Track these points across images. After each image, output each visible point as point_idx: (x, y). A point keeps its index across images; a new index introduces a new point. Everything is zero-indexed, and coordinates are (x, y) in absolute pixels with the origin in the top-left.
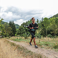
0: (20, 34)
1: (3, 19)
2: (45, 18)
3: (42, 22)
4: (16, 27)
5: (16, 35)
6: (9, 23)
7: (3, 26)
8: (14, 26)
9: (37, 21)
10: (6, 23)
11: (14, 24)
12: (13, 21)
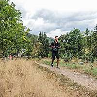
1: (30, 30)
3: (96, 34)
4: (50, 42)
5: (49, 55)
7: (29, 41)
8: (47, 40)
10: (34, 36)
11: (47, 38)
12: (45, 33)
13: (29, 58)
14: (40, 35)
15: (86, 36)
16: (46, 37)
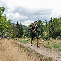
0: (27, 35)
1: (10, 20)
2: (55, 19)
3: (51, 23)
4: (23, 28)
5: (23, 36)
6: (16, 24)
7: (10, 27)
8: (21, 27)
9: (45, 22)
10: (13, 24)
11: (21, 25)
12: (20, 22)
13: (10, 38)
14: (17, 23)
15: (45, 24)
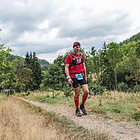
0: (52, 83)
1: (11, 50)
2: (112, 44)
3: (105, 54)
5: (41, 85)
6: (24, 57)
8: (37, 64)
9: (91, 51)
12: (34, 53)
14: (27, 56)
15: (91, 56)
16: (36, 59)
